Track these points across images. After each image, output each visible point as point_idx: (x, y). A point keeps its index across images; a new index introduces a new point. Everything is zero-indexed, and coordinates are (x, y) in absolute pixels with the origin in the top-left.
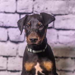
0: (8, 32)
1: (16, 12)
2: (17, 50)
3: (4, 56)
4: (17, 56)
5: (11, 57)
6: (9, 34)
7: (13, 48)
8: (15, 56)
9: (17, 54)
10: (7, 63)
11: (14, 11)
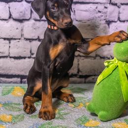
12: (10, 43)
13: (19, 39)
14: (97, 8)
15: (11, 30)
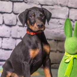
12: (2, 39)
13: (9, 38)
14: (59, 21)
15: (3, 32)
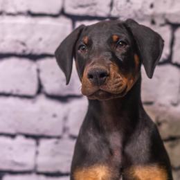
0: (38, 71)
1: (62, 13)
2: (65, 119)
3: (27, 136)
4: (66, 136)
5: (49, 137)
6: (42, 76)
7: (55, 116)
8: (59, 137)
9: (65, 130)
10: (37, 153)
11: (55, 11)
